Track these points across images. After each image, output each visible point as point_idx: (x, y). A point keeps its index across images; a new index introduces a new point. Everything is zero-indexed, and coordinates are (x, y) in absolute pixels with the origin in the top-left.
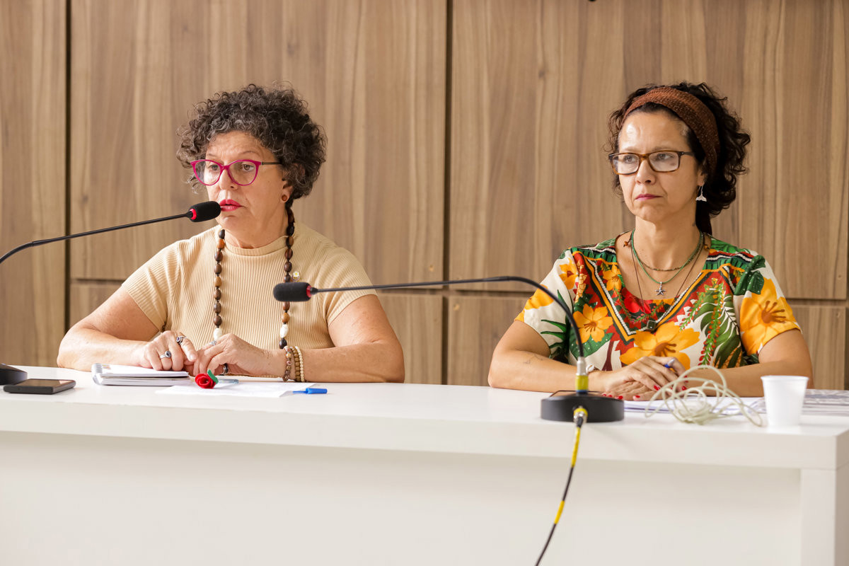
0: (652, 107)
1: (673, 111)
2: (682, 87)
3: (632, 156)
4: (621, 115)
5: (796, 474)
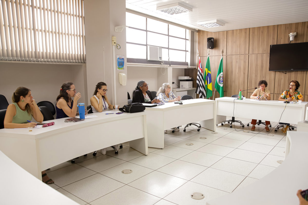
0: (293, 82)
1: (295, 82)
2: (296, 81)
3: (291, 85)
4: (291, 82)
5: (302, 107)
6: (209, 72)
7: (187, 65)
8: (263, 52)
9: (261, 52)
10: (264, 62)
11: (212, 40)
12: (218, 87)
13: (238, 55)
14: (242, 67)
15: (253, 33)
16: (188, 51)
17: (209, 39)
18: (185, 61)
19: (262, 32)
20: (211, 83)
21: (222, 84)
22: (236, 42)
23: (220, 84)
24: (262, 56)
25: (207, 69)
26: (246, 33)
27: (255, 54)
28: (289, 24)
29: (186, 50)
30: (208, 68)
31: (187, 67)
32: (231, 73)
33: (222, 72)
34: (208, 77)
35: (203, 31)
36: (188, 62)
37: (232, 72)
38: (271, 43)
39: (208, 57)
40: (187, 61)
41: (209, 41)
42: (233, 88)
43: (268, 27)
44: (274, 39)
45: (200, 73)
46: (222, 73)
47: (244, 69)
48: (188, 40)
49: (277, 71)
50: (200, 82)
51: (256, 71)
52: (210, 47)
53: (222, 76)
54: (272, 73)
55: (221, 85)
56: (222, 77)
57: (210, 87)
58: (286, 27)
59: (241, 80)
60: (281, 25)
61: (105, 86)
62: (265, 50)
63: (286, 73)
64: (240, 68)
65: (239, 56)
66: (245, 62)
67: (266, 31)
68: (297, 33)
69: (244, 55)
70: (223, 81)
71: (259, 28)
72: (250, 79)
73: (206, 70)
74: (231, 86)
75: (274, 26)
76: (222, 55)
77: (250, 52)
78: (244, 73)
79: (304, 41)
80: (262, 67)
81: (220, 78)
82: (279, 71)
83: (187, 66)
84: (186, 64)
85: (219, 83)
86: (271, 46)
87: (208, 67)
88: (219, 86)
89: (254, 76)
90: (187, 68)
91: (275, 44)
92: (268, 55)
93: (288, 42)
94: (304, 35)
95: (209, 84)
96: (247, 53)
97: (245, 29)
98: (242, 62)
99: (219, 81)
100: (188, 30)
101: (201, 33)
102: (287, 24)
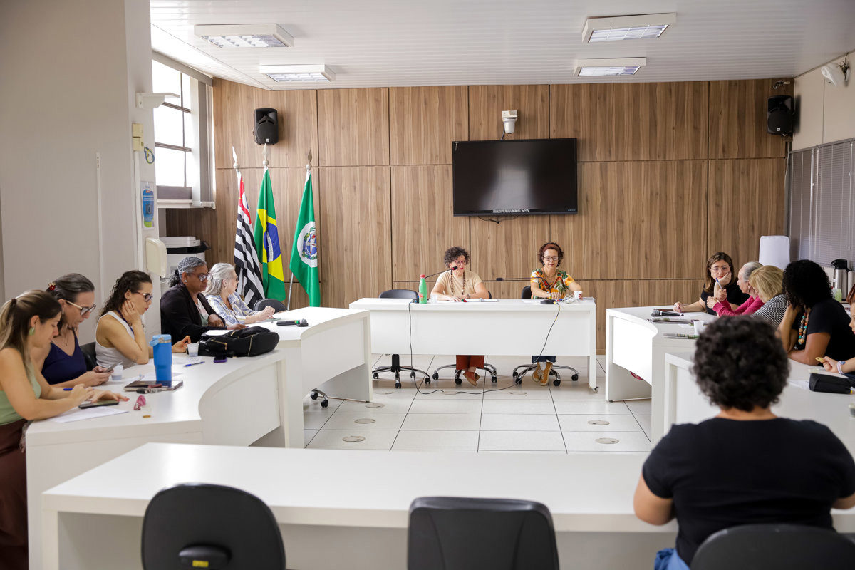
5: (586, 313)
6: (272, 221)
7: (191, 198)
8: (431, 160)
9: (425, 159)
10: (436, 192)
11: (271, 115)
12: (302, 269)
13: (358, 168)
14: (372, 205)
15: (401, 102)
16: (190, 150)
17: (262, 114)
18: (183, 186)
19: (426, 103)
20: (280, 256)
21: (317, 257)
22: (348, 129)
23: (305, 260)
24: (430, 174)
25: (265, 211)
26: (377, 101)
27: (409, 167)
28: (497, 86)
29: (186, 146)
30: (267, 209)
31: (191, 204)
32: (337, 225)
33: (314, 220)
34: (269, 238)
35: (234, 85)
36: (191, 188)
37: (340, 219)
38: (452, 137)
39: (265, 171)
40: (187, 186)
41: (262, 120)
42: (346, 271)
43: (442, 89)
44: (459, 124)
45: (244, 224)
46: (311, 224)
47: (379, 210)
48: (188, 111)
49: (474, 217)
50: (248, 254)
51: (416, 216)
52: (268, 140)
53: (312, 233)
54: (463, 221)
55: (313, 264)
56: (314, 236)
57: (276, 269)
58: (489, 96)
59: (371, 244)
60: (477, 87)
61: (149, 284)
62: (437, 156)
63: (498, 223)
64: (364, 207)
65: (361, 171)
66: (379, 189)
67: (437, 100)
68: (519, 113)
69: (376, 169)
70: (316, 250)
71: (417, 90)
72: (398, 241)
73: (262, 213)
74: (340, 265)
75: (458, 88)
76: (307, 166)
77: (395, 161)
78: (380, 224)
79: (537, 136)
80: (432, 203)
81: (305, 241)
82: (479, 217)
83: (190, 201)
84: (186, 193)
85: (304, 255)
86: (454, 143)
87: (267, 203)
88: (303, 267)
89: (409, 230)
90: (188, 207)
91: (463, 140)
92: (448, 171)
93: (499, 136)
94: (535, 118)
95: (274, 259)
96: (385, 161)
97: (376, 88)
98: (372, 189)
99: (304, 250)
100: (188, 77)
101: (227, 89)
102: (493, 86)
